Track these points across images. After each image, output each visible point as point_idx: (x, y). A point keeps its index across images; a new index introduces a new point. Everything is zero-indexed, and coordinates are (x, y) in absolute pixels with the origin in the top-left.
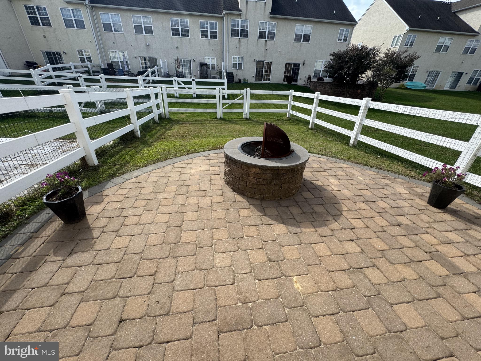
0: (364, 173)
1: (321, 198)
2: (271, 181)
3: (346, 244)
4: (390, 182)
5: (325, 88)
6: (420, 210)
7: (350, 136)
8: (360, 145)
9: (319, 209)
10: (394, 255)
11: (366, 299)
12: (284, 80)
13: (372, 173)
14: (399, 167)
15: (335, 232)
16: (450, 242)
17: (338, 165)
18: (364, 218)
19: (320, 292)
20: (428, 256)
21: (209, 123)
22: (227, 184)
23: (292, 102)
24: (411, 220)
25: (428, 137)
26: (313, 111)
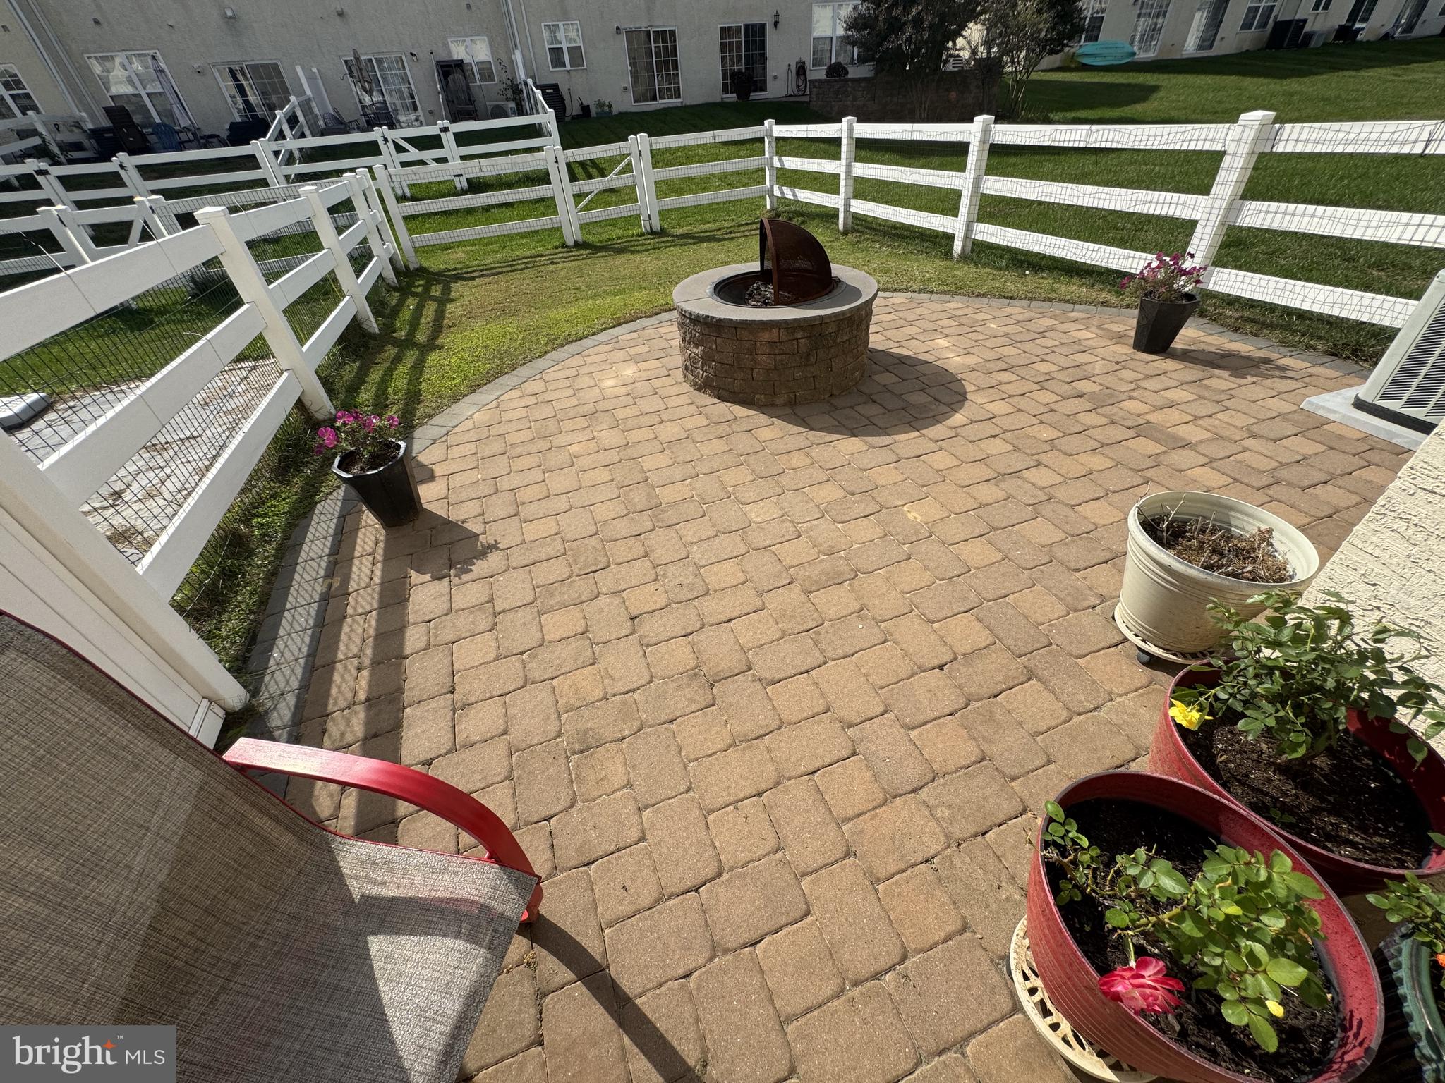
0: (998, 313)
1: (916, 378)
2: (809, 355)
3: (983, 444)
4: (1057, 322)
5: (855, 99)
6: (1117, 363)
7: (952, 232)
8: (980, 252)
9: (917, 398)
10: (1071, 444)
11: (1030, 508)
12: (725, 91)
13: (1017, 310)
14: (1073, 288)
15: (959, 430)
16: (1172, 405)
17: (939, 307)
18: (1010, 396)
19: (953, 516)
20: (1132, 433)
21: (553, 263)
22: (699, 390)
23: (776, 158)
24: (1100, 384)
25: (1129, 198)
26: (843, 176)
